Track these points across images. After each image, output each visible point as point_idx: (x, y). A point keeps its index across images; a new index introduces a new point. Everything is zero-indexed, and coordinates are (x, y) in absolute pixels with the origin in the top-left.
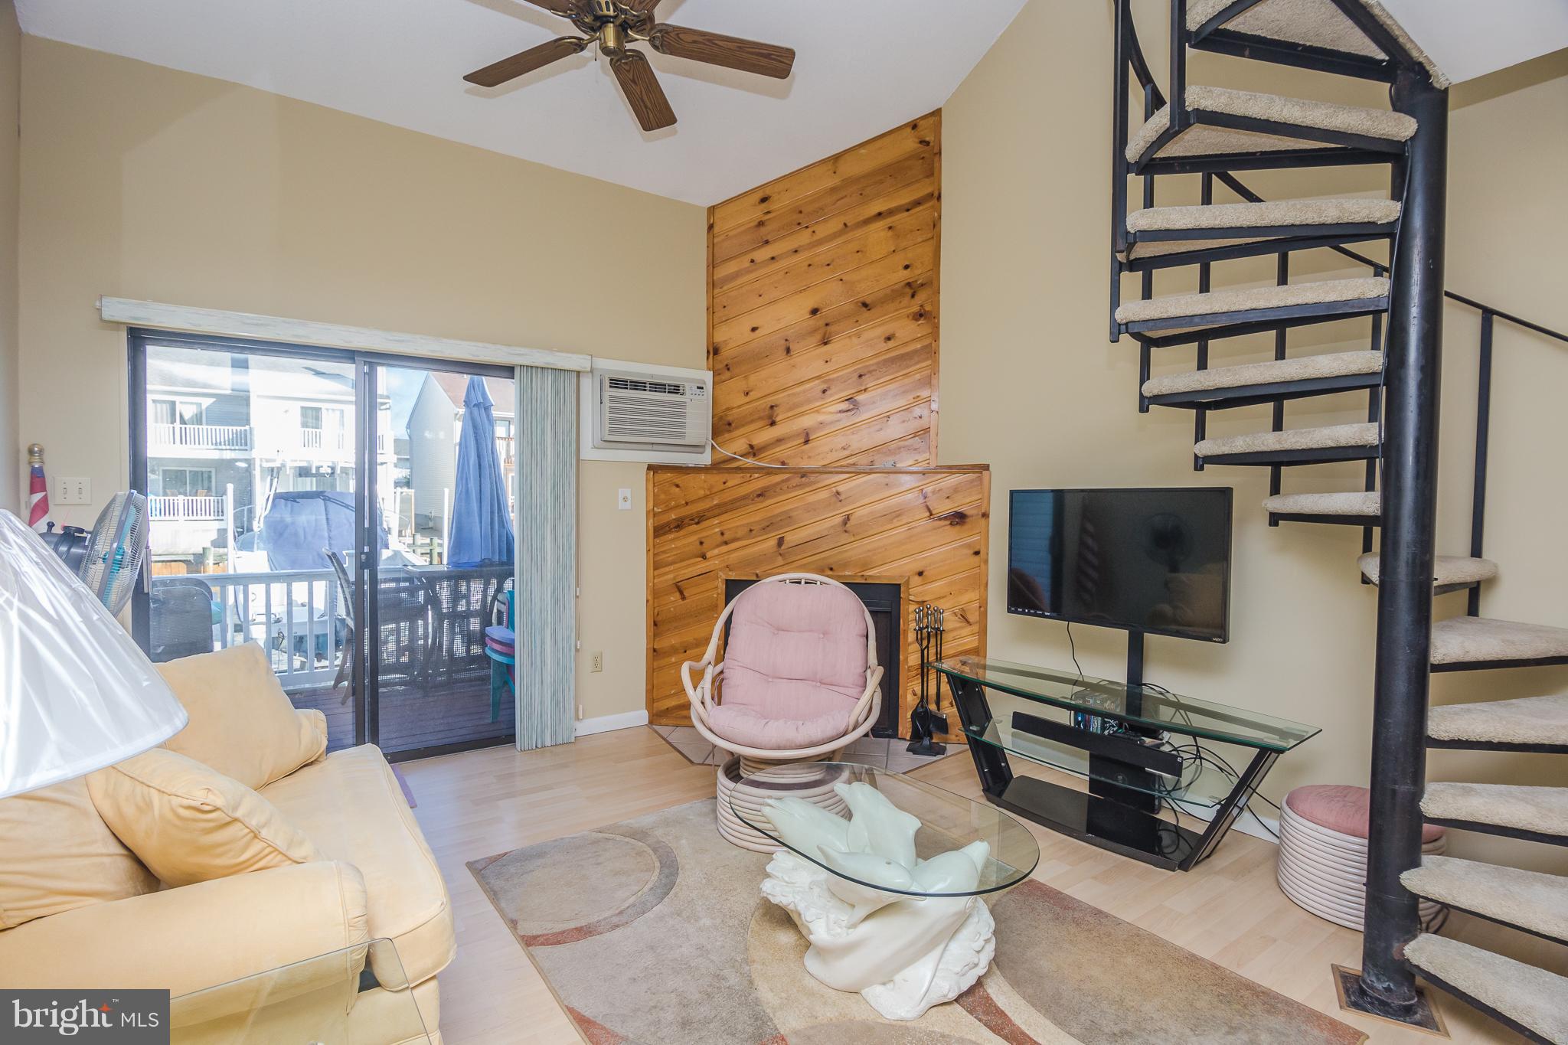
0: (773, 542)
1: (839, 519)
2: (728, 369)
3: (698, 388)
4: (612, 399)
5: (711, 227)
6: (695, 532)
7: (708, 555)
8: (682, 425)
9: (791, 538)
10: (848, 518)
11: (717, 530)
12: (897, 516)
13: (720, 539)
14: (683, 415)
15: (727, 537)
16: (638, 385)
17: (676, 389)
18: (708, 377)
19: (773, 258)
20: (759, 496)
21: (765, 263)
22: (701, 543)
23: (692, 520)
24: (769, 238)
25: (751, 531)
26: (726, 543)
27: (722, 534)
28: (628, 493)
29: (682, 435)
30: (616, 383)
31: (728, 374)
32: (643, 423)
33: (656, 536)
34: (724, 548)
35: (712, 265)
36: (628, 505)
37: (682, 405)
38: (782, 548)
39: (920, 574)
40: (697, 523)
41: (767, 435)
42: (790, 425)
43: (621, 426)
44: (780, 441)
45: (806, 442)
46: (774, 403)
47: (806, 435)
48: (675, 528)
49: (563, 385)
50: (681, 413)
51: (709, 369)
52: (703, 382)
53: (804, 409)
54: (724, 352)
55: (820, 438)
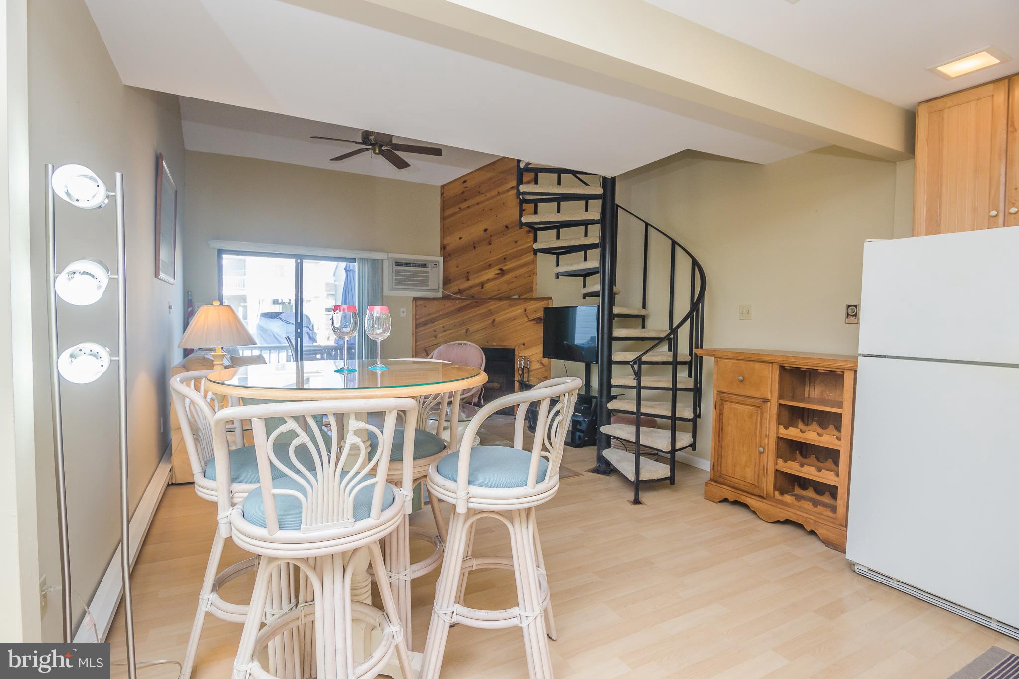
0: (464, 331)
1: (491, 321)
2: (450, 256)
3: (435, 265)
4: (396, 271)
5: (442, 194)
6: (433, 327)
7: (438, 337)
8: (427, 281)
9: (471, 329)
10: (494, 321)
11: (441, 325)
12: (514, 320)
13: (443, 329)
14: (427, 277)
15: (445, 329)
16: (407, 264)
17: (425, 265)
18: (441, 259)
19: (468, 207)
20: (459, 311)
21: (465, 209)
22: (435, 331)
23: (431, 321)
24: (466, 198)
25: (455, 326)
26: (445, 331)
27: (444, 327)
28: (404, 310)
29: (427, 285)
30: (398, 264)
31: (449, 258)
32: (409, 280)
33: (416, 328)
34: (444, 333)
35: (443, 210)
36: (404, 315)
37: (427, 272)
38: (468, 333)
39: (524, 344)
40: (433, 323)
41: (466, 285)
42: (475, 280)
43: (400, 281)
44: (471, 287)
45: (482, 287)
46: (468, 271)
47: (482, 285)
48: (424, 325)
49: (376, 265)
50: (427, 276)
51: (441, 256)
52: (439, 262)
53: (481, 273)
54: (448, 248)
55: (488, 286)
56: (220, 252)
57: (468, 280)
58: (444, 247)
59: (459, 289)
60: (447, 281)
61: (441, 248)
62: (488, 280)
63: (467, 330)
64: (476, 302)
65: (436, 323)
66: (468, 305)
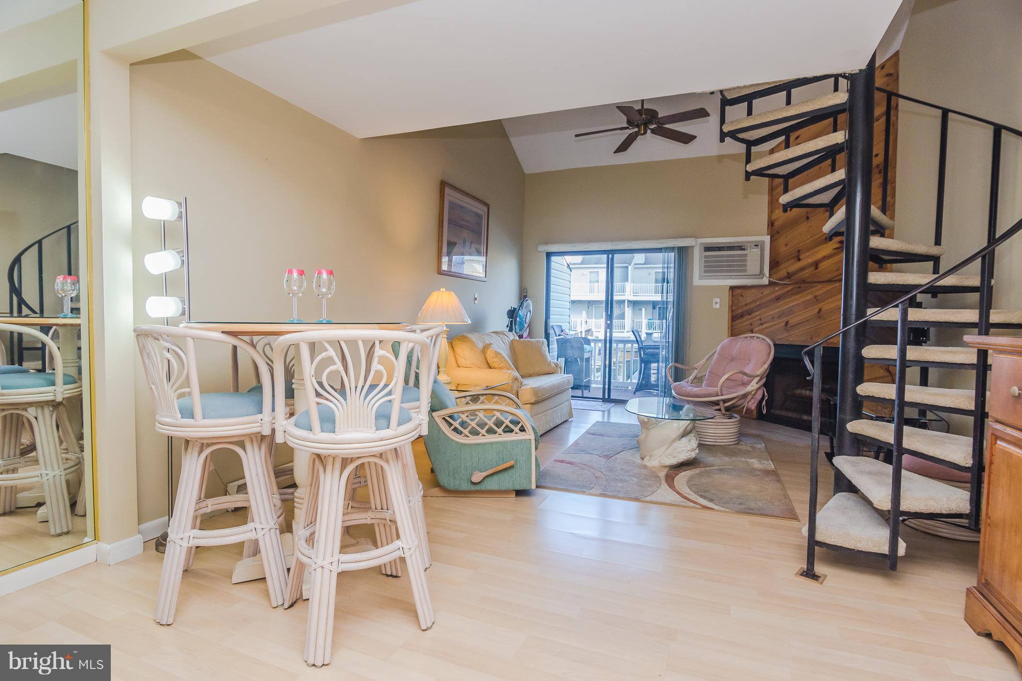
0: (783, 324)
1: (817, 311)
2: (778, 233)
3: (755, 246)
4: (706, 257)
6: (748, 320)
8: (745, 266)
9: (792, 322)
10: (820, 310)
11: (758, 318)
13: (759, 322)
14: (745, 261)
15: (762, 322)
16: (720, 249)
17: (741, 248)
18: (767, 239)
22: (751, 324)
23: (748, 313)
25: (773, 318)
26: (762, 324)
27: (760, 320)
28: (718, 300)
29: (745, 271)
30: (708, 249)
31: (777, 235)
32: (722, 266)
33: (732, 321)
34: (761, 327)
36: (718, 306)
37: (745, 255)
38: (788, 326)
40: (750, 314)
41: (795, 266)
42: (808, 259)
43: (710, 269)
44: (802, 269)
45: (816, 268)
46: (800, 249)
47: (816, 265)
48: (740, 317)
49: (683, 253)
50: (745, 259)
51: (768, 235)
52: (763, 243)
53: (817, 249)
54: (777, 224)
55: (823, 265)
56: (549, 255)
57: (799, 260)
58: (771, 224)
59: (788, 273)
60: (775, 264)
61: (768, 226)
62: (825, 258)
63: (787, 323)
64: (800, 287)
65: (753, 315)
66: (789, 291)
